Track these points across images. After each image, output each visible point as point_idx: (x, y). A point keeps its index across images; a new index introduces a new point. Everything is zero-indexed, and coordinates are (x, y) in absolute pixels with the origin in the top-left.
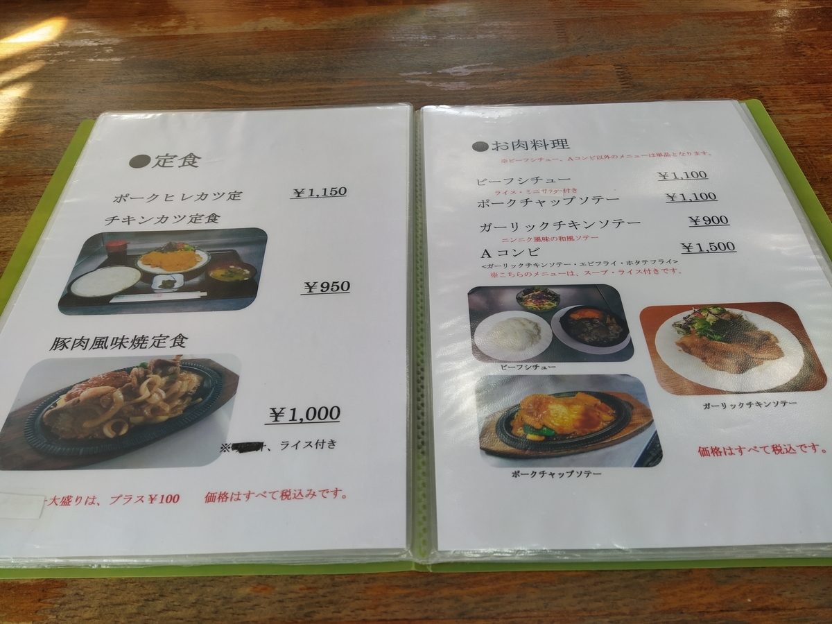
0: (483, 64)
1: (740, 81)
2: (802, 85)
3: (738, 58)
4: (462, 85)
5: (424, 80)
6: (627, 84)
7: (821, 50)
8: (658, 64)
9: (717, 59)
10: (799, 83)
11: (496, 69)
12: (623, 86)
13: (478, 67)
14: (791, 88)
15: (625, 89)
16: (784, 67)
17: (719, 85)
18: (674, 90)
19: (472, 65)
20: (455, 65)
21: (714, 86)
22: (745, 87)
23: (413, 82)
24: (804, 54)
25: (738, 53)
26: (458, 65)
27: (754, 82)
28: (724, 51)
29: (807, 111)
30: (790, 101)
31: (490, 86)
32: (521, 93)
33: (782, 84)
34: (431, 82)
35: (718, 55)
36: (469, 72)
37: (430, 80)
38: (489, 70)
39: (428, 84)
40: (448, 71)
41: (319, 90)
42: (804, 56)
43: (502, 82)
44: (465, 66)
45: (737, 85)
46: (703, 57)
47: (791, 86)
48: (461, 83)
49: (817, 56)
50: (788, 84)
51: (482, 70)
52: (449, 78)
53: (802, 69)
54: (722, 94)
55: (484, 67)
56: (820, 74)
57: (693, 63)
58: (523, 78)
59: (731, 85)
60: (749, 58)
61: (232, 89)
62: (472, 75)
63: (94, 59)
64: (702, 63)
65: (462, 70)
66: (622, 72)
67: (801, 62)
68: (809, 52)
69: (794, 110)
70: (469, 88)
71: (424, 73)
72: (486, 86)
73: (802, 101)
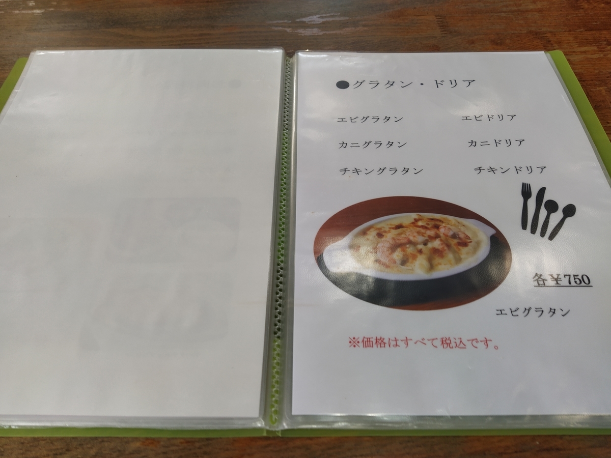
0: (333, 14)
1: (533, 29)
2: (581, 32)
3: (532, 11)
4: (315, 31)
5: (285, 27)
6: (445, 31)
7: (595, 5)
8: (470, 15)
9: (515, 11)
10: (579, 30)
11: (342, 18)
12: (442, 32)
13: (328, 17)
14: (573, 34)
15: (443, 35)
16: (567, 18)
17: (516, 32)
18: (481, 36)
19: (324, 15)
20: (310, 15)
21: (512, 32)
22: (537, 33)
23: (276, 29)
24: (582, 7)
25: (531, 7)
26: (312, 15)
27: (544, 29)
28: (520, 5)
29: (585, 52)
30: (572, 44)
31: (338, 32)
32: (362, 38)
33: (565, 31)
34: (290, 29)
35: (515, 8)
36: (321, 20)
37: (289, 27)
38: (337, 19)
39: (288, 30)
40: (304, 19)
41: (201, 35)
42: (582, 8)
43: (347, 29)
44: (318, 16)
45: (531, 32)
46: (504, 9)
47: (572, 33)
48: (314, 29)
49: (592, 9)
50: (570, 31)
51: (331, 19)
52: (305, 26)
53: (581, 19)
54: (519, 39)
55: (333, 16)
56: (595, 23)
57: (496, 14)
58: (364, 26)
59: (526, 32)
60: (540, 11)
61: (130, 35)
62: (323, 23)
63: (19, 11)
64: (503, 15)
65: (316, 19)
66: (441, 21)
67: (580, 13)
68: (586, 6)
69: (574, 52)
70: (321, 33)
71: (285, 21)
72: (334, 32)
73: (581, 44)
